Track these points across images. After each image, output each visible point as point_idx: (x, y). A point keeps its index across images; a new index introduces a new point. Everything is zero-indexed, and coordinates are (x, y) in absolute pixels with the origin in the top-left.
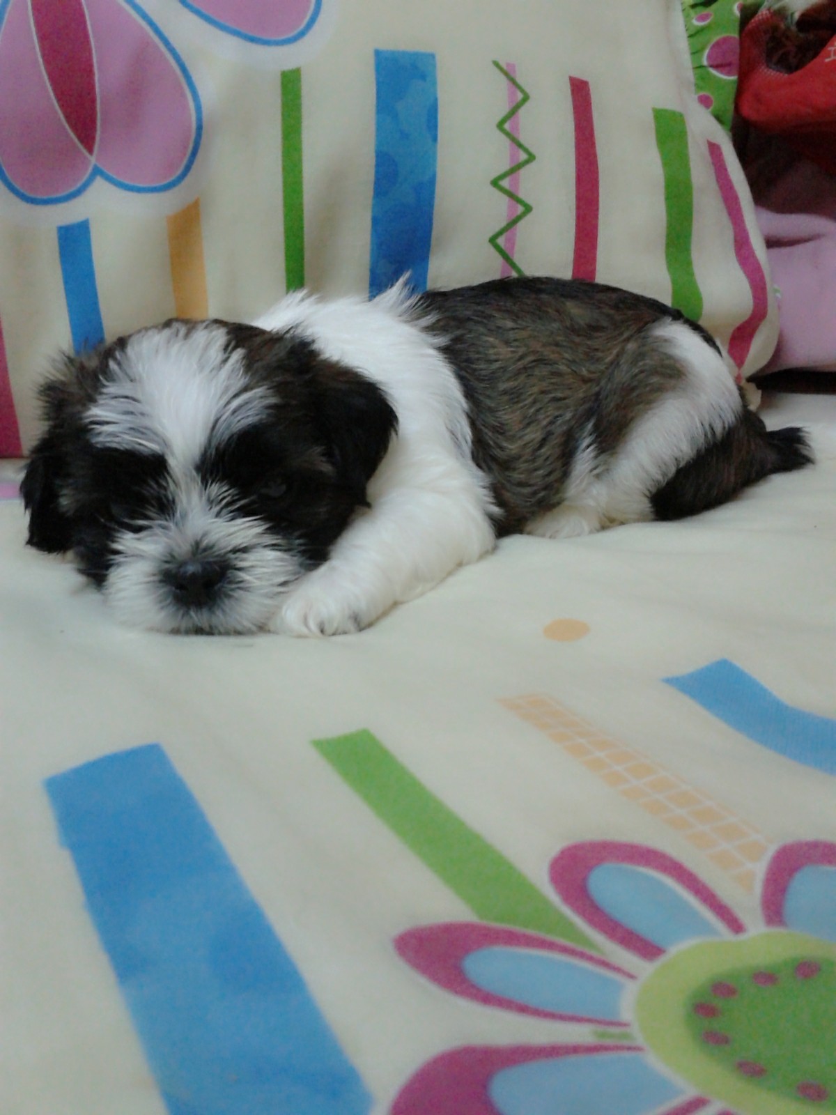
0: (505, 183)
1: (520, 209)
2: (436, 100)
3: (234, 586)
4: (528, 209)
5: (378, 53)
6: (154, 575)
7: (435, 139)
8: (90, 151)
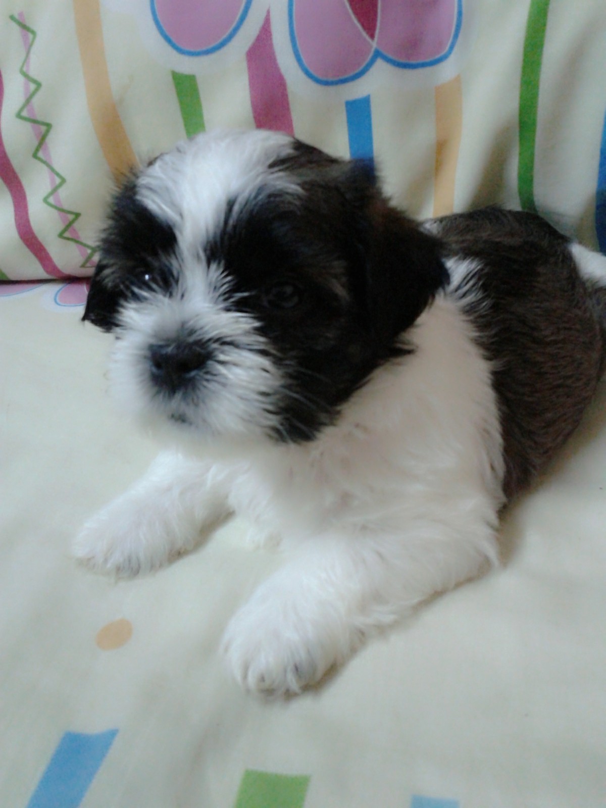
3: (208, 377)
8: (372, 36)
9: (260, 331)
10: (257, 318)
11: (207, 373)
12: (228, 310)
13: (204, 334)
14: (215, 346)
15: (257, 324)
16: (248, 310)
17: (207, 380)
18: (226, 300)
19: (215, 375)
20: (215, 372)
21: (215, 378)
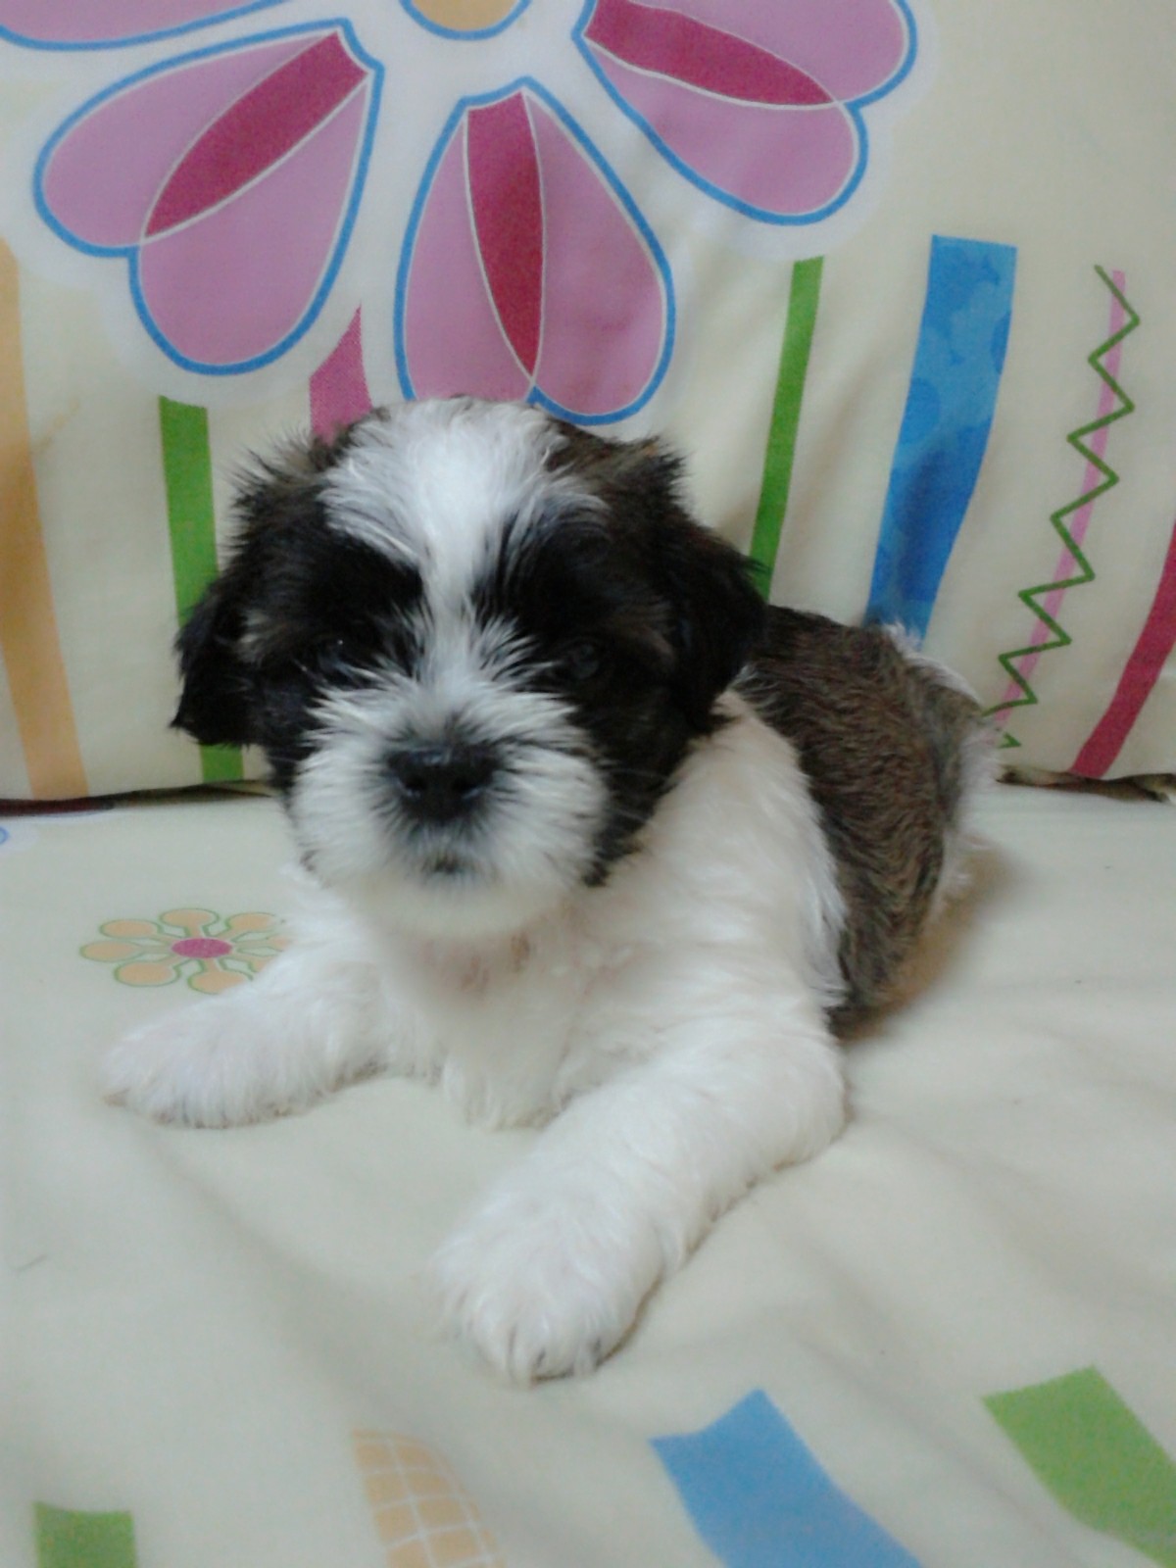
0: (1087, 440)
1: (1103, 479)
2: (1009, 314)
3: (502, 795)
4: (1113, 480)
5: (936, 240)
6: (375, 762)
7: (999, 369)
8: (530, 367)
9: (573, 720)
10: (568, 700)
11: (497, 789)
12: (520, 690)
13: (490, 731)
14: (510, 747)
15: (569, 709)
16: (551, 688)
17: (500, 800)
18: (515, 675)
19: (510, 792)
20: (513, 787)
21: (513, 796)
